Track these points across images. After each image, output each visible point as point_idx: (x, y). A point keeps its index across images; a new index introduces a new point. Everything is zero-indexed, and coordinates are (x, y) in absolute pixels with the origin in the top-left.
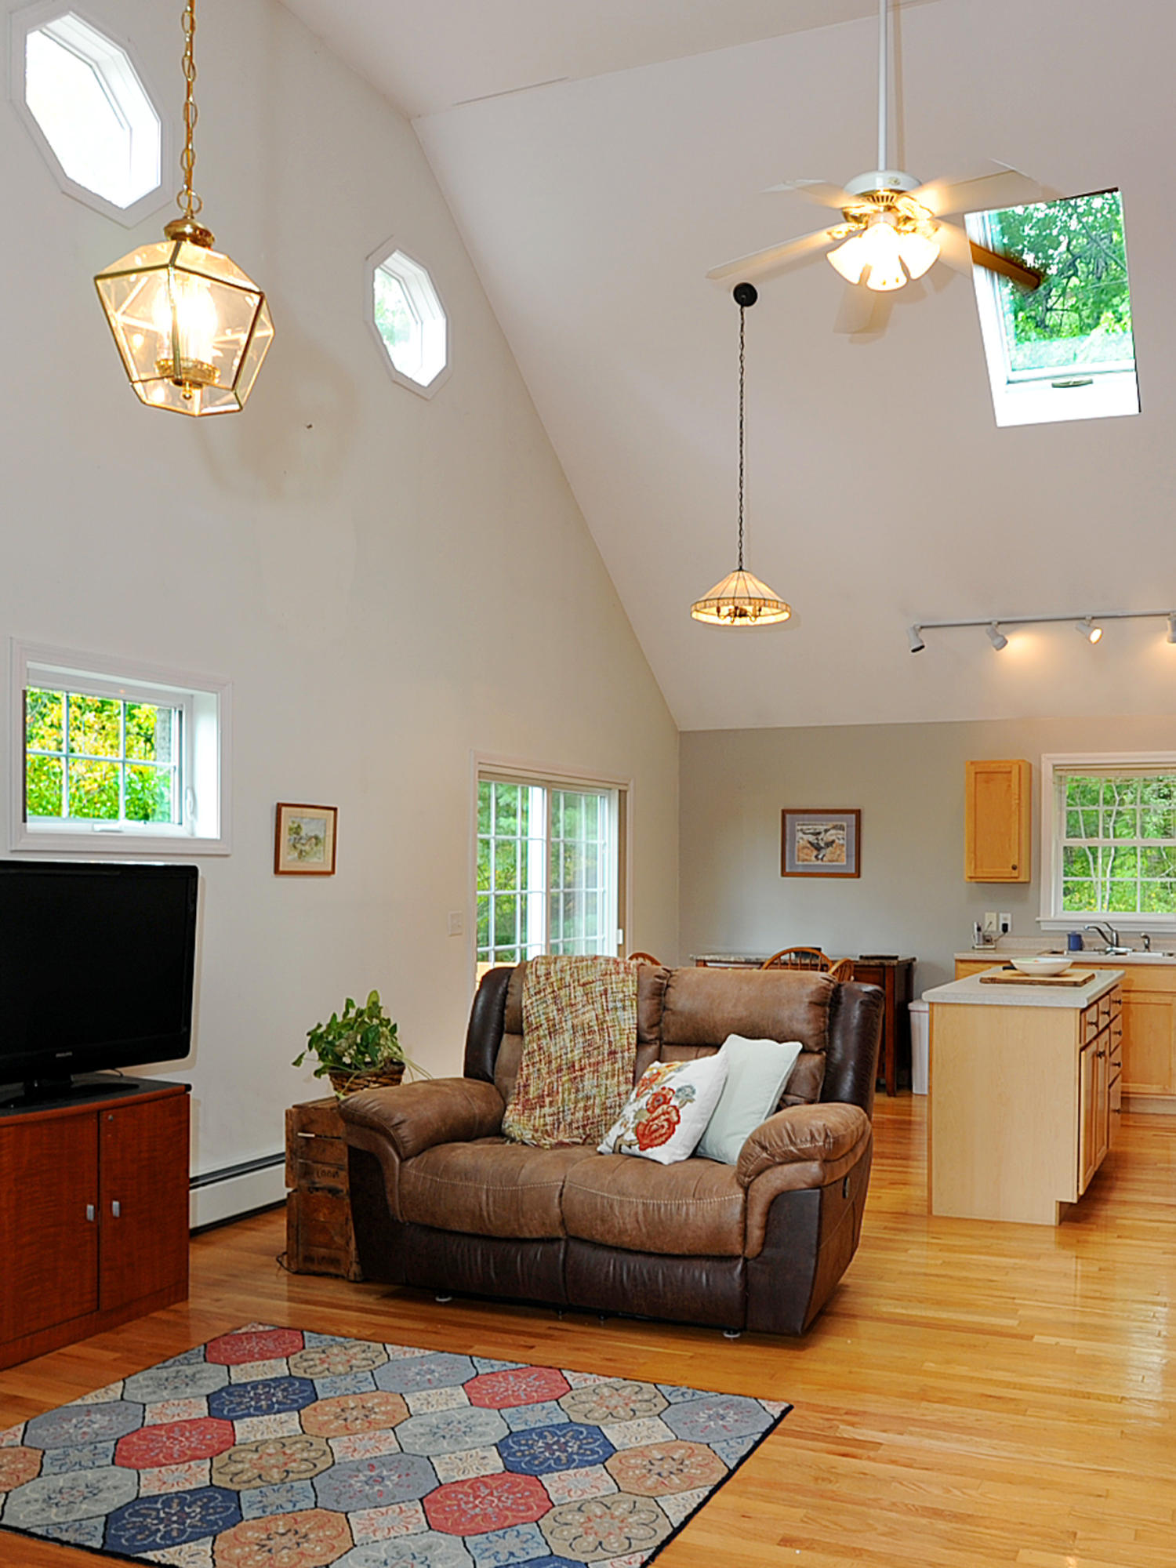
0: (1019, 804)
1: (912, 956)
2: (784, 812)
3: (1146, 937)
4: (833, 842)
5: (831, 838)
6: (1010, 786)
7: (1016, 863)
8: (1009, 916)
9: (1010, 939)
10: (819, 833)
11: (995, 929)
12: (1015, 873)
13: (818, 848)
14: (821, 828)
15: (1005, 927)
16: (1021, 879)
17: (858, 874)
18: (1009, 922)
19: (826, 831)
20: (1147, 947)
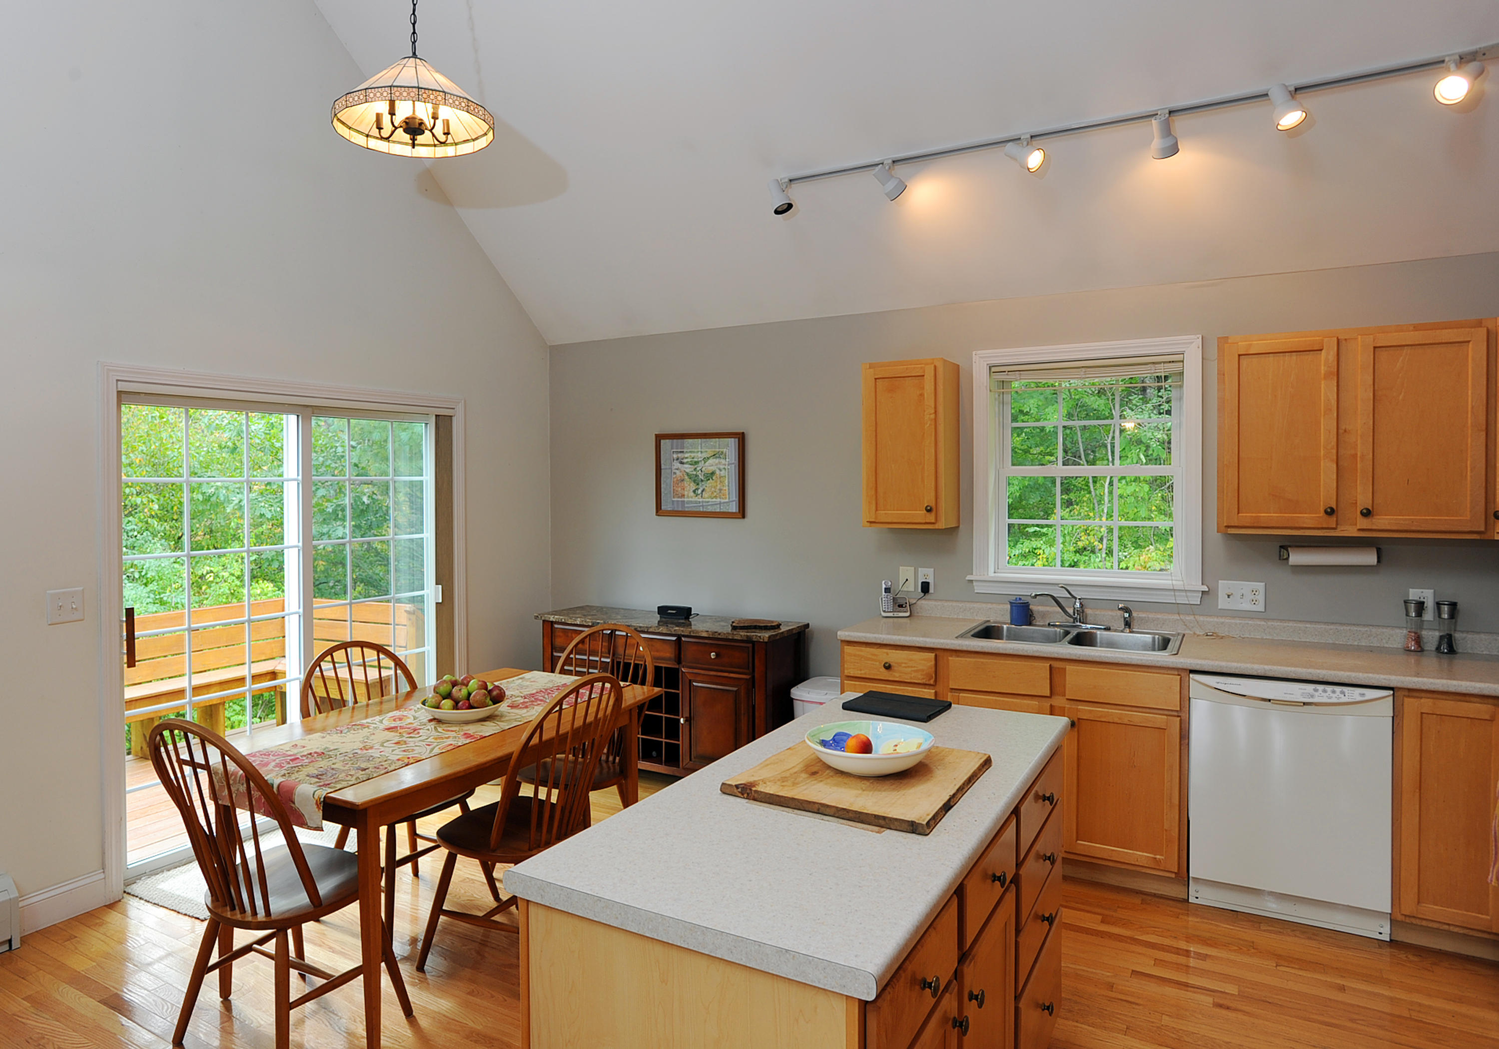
0: (935, 420)
1: (806, 622)
2: (659, 438)
3: (1126, 610)
4: (713, 473)
5: (712, 469)
6: (922, 395)
7: (933, 504)
8: (931, 571)
9: (930, 603)
10: (697, 463)
11: (912, 589)
12: (931, 518)
13: (696, 480)
14: (699, 456)
15: (925, 587)
16: (942, 525)
17: (742, 513)
18: (930, 580)
19: (705, 460)
20: (1128, 624)
